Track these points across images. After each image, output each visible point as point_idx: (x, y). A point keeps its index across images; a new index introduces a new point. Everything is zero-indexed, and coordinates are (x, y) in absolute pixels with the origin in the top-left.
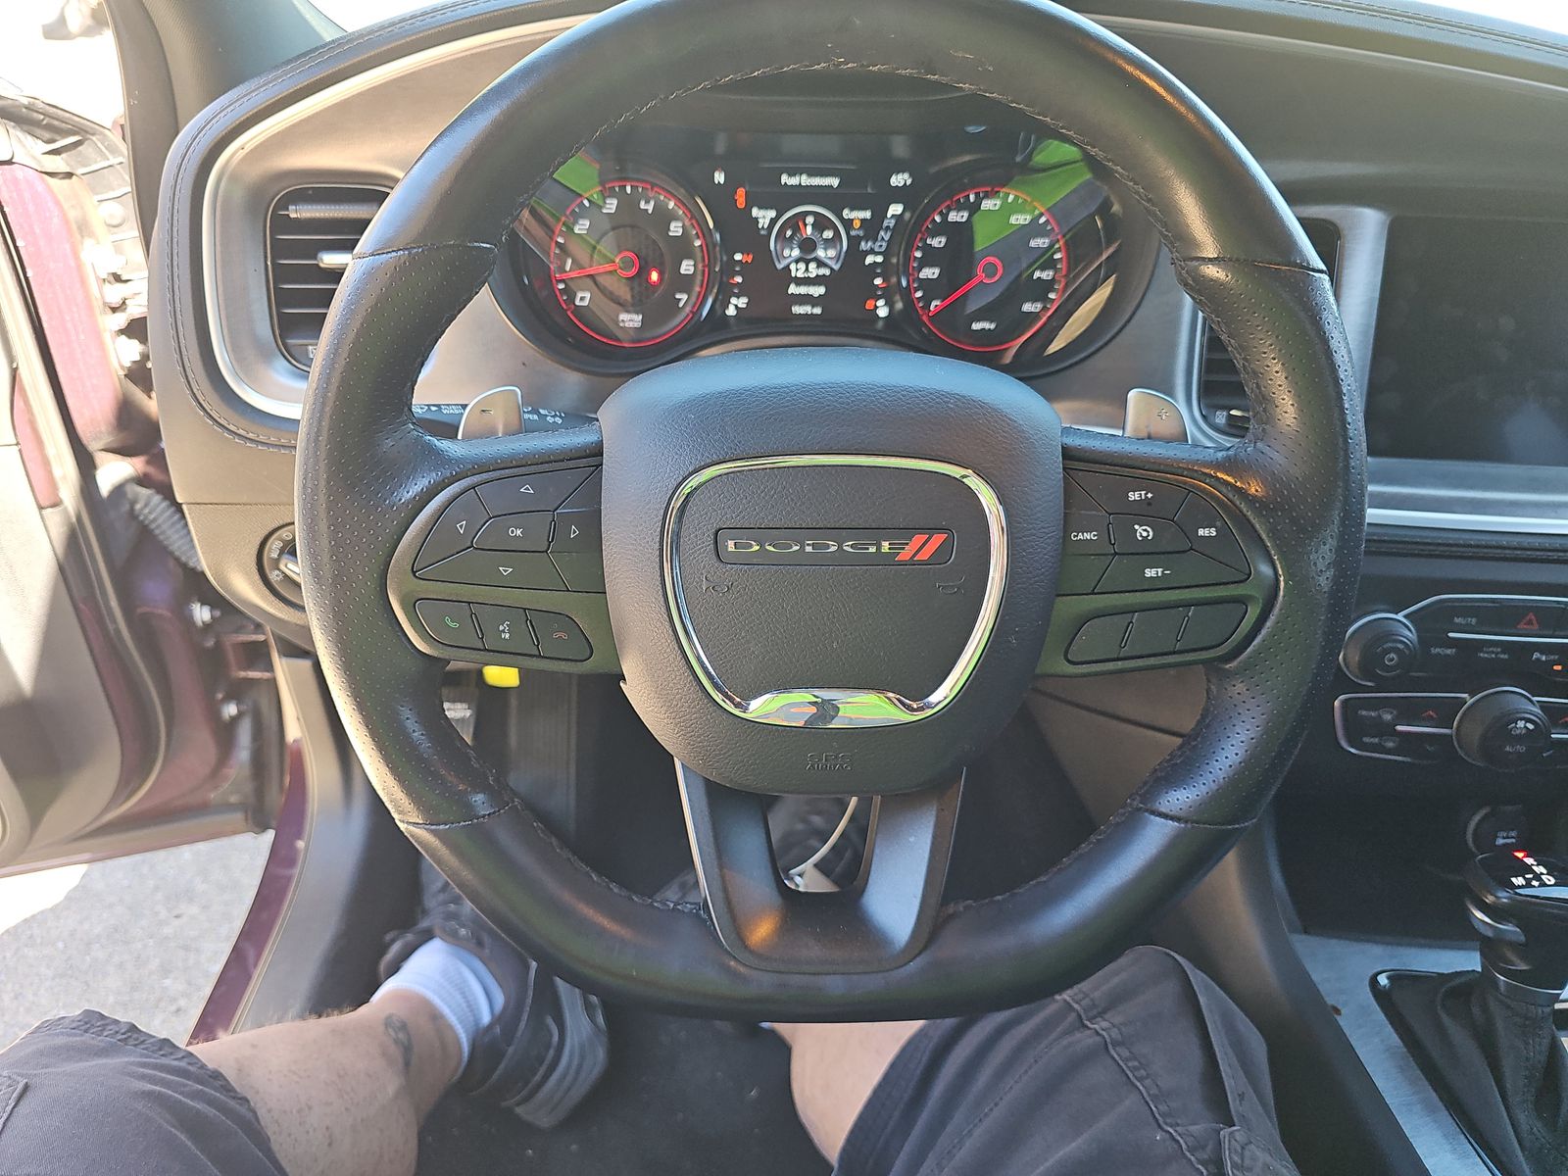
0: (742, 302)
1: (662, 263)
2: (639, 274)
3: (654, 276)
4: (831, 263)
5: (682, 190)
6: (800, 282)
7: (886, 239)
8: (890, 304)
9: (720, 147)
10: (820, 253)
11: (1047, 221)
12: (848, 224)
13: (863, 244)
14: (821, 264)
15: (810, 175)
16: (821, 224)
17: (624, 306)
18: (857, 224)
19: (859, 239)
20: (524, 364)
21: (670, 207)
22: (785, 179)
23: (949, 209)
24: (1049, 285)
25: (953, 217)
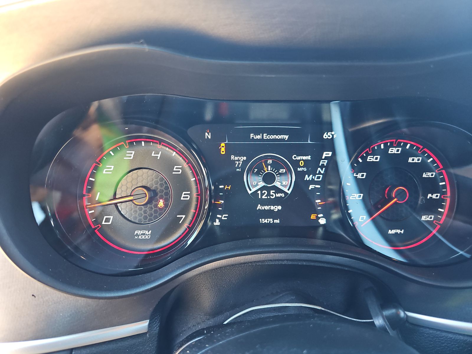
0: (224, 217)
1: (167, 194)
2: (149, 202)
3: (161, 204)
4: (286, 190)
5: (182, 145)
6: (264, 203)
7: (322, 172)
8: (327, 216)
9: (208, 116)
10: (277, 184)
11: (434, 160)
12: (296, 164)
13: (307, 176)
14: (278, 190)
15: (269, 134)
16: (277, 165)
17: (139, 224)
18: (302, 163)
19: (303, 173)
20: (33, 295)
21: (173, 155)
22: (252, 135)
23: (368, 154)
24: (439, 203)
25: (370, 159)
